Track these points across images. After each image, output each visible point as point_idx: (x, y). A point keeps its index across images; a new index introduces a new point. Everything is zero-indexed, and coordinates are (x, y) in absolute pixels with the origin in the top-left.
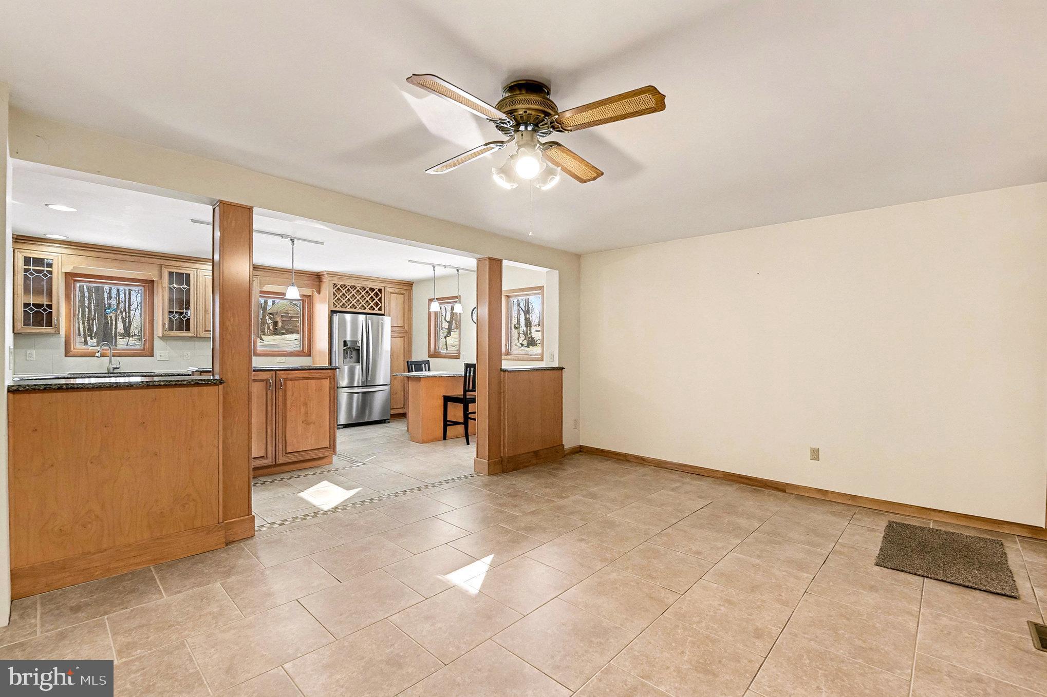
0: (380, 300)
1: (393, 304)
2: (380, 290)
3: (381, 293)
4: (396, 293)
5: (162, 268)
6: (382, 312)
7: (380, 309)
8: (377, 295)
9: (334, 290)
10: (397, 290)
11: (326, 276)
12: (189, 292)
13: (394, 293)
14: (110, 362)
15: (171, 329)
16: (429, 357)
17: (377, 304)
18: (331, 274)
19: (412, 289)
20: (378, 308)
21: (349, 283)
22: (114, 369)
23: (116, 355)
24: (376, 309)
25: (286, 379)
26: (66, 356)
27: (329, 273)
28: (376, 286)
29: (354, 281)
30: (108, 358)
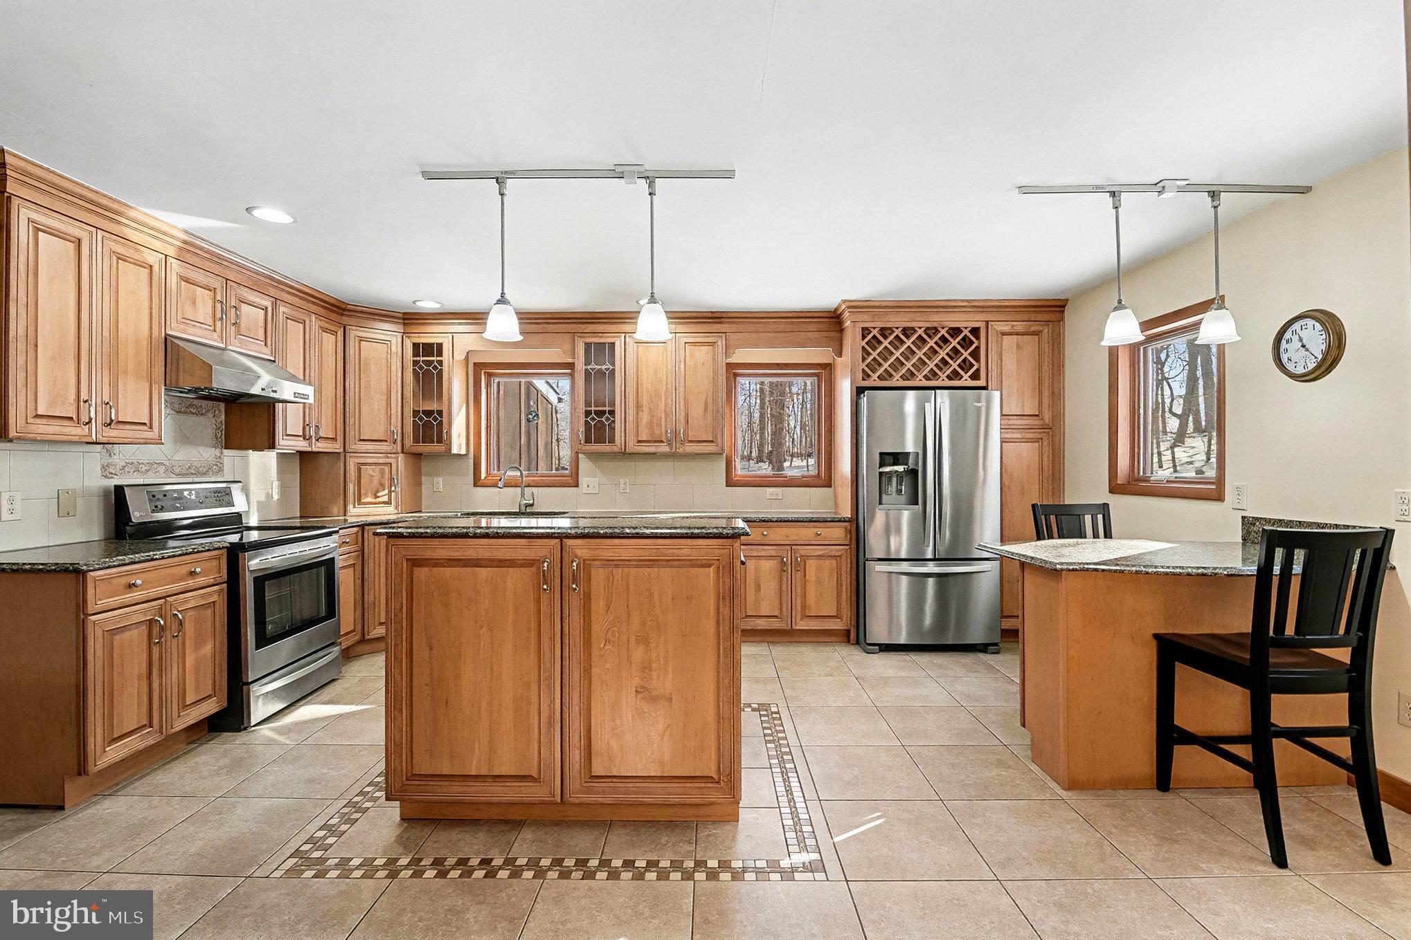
0: (975, 354)
1: (1010, 363)
2: (975, 331)
3: (978, 338)
4: (1017, 334)
5: (576, 339)
6: (981, 383)
7: (975, 376)
8: (966, 343)
9: (864, 343)
10: (1020, 327)
11: (846, 314)
12: (614, 374)
13: (1010, 334)
14: (523, 495)
15: (588, 440)
16: (1111, 491)
17: (965, 365)
18: (858, 307)
19: (1063, 319)
20: (969, 373)
21: (898, 321)
22: (527, 506)
23: (532, 484)
24: (966, 376)
25: (586, 565)
26: (475, 485)
27: (852, 304)
28: (965, 322)
29: (909, 317)
30: (520, 489)
